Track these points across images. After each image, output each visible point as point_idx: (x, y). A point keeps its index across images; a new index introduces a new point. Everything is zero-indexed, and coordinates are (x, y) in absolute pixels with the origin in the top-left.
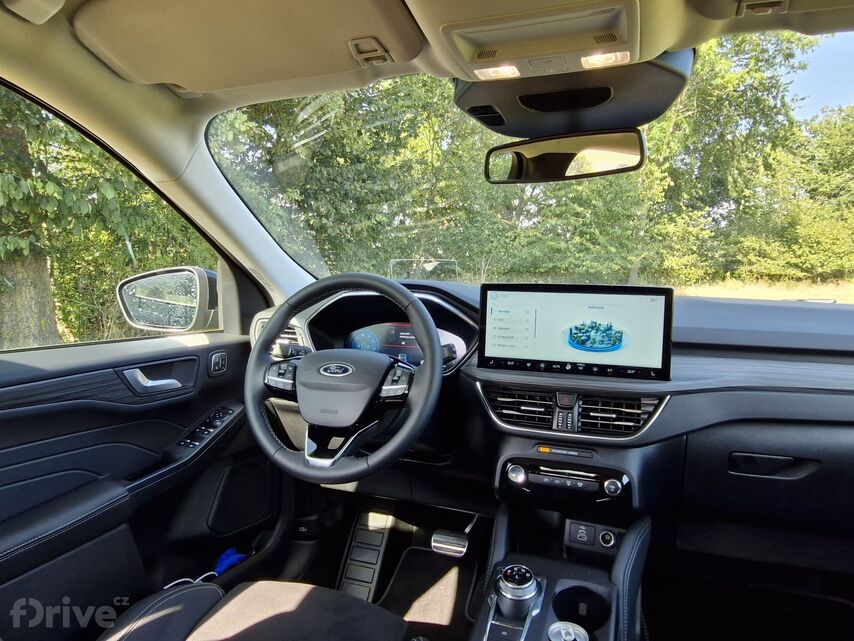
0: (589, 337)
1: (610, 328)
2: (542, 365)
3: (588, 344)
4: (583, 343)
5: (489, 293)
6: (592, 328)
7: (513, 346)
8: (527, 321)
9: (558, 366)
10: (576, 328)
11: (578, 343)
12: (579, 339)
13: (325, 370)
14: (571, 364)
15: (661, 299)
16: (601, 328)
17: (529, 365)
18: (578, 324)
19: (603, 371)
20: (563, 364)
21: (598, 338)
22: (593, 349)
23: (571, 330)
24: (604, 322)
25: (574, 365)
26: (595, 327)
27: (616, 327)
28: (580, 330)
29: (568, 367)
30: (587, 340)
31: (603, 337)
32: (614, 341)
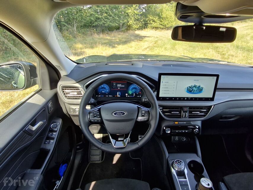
0: (193, 89)
1: (199, 87)
2: (178, 99)
3: (192, 92)
4: (191, 91)
5: (162, 76)
6: (194, 87)
7: (169, 93)
8: (174, 85)
9: (182, 99)
10: (189, 87)
11: (189, 91)
12: (190, 90)
13: (115, 114)
14: (186, 98)
15: (216, 78)
16: (197, 87)
17: (173, 99)
18: (190, 85)
19: (196, 99)
20: (184, 98)
21: (196, 90)
22: (194, 93)
23: (188, 88)
24: (198, 85)
25: (187, 98)
26: (195, 86)
27: (201, 86)
28: (191, 87)
29: (186, 99)
30: (192, 90)
31: (197, 89)
32: (200, 90)
